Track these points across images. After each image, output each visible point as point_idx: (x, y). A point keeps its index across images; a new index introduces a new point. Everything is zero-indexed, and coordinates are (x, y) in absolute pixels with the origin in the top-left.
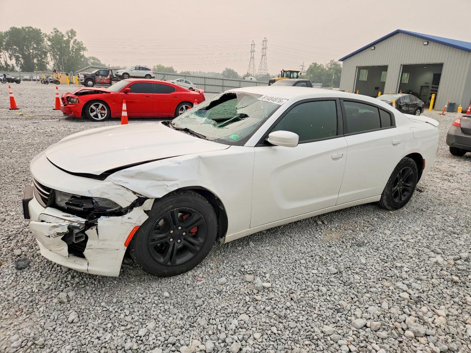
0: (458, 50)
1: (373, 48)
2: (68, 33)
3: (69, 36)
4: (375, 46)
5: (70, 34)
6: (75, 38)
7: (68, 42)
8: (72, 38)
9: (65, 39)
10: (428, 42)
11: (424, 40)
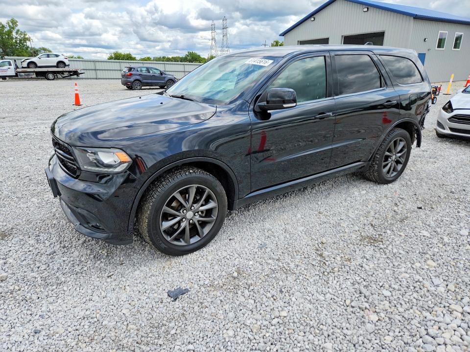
0: (399, 15)
1: (312, 19)
2: (8, 23)
3: (10, 26)
4: (314, 16)
5: (11, 24)
6: (17, 28)
7: (10, 32)
8: (13, 28)
9: (6, 30)
10: (368, 9)
11: (364, 6)
